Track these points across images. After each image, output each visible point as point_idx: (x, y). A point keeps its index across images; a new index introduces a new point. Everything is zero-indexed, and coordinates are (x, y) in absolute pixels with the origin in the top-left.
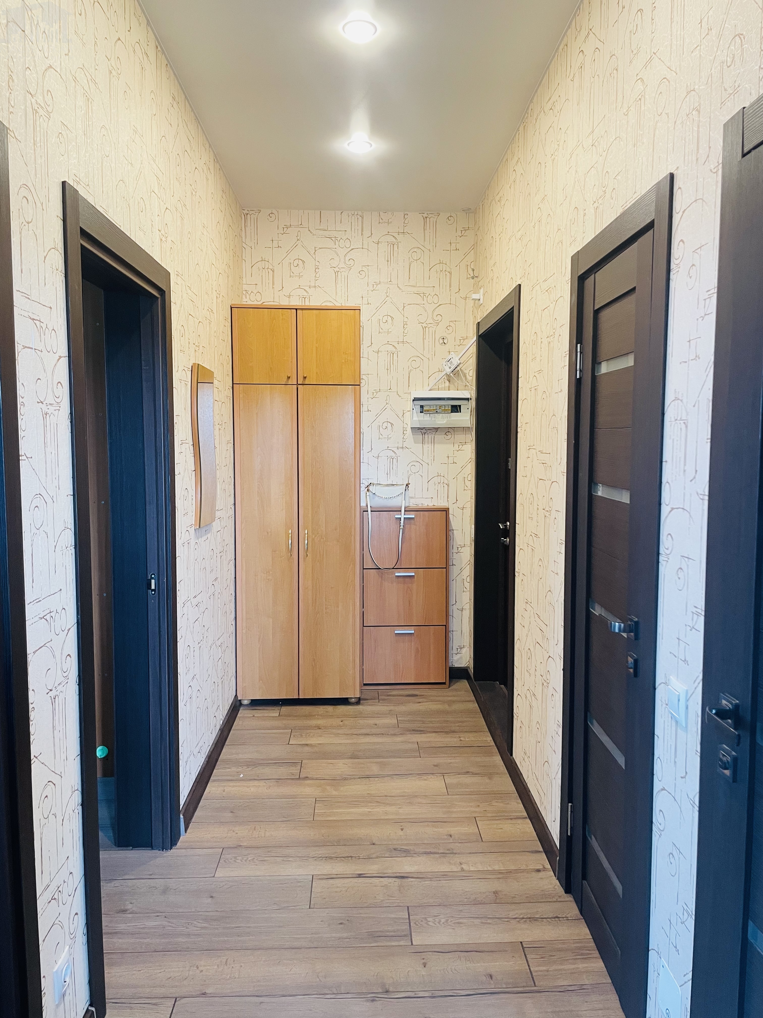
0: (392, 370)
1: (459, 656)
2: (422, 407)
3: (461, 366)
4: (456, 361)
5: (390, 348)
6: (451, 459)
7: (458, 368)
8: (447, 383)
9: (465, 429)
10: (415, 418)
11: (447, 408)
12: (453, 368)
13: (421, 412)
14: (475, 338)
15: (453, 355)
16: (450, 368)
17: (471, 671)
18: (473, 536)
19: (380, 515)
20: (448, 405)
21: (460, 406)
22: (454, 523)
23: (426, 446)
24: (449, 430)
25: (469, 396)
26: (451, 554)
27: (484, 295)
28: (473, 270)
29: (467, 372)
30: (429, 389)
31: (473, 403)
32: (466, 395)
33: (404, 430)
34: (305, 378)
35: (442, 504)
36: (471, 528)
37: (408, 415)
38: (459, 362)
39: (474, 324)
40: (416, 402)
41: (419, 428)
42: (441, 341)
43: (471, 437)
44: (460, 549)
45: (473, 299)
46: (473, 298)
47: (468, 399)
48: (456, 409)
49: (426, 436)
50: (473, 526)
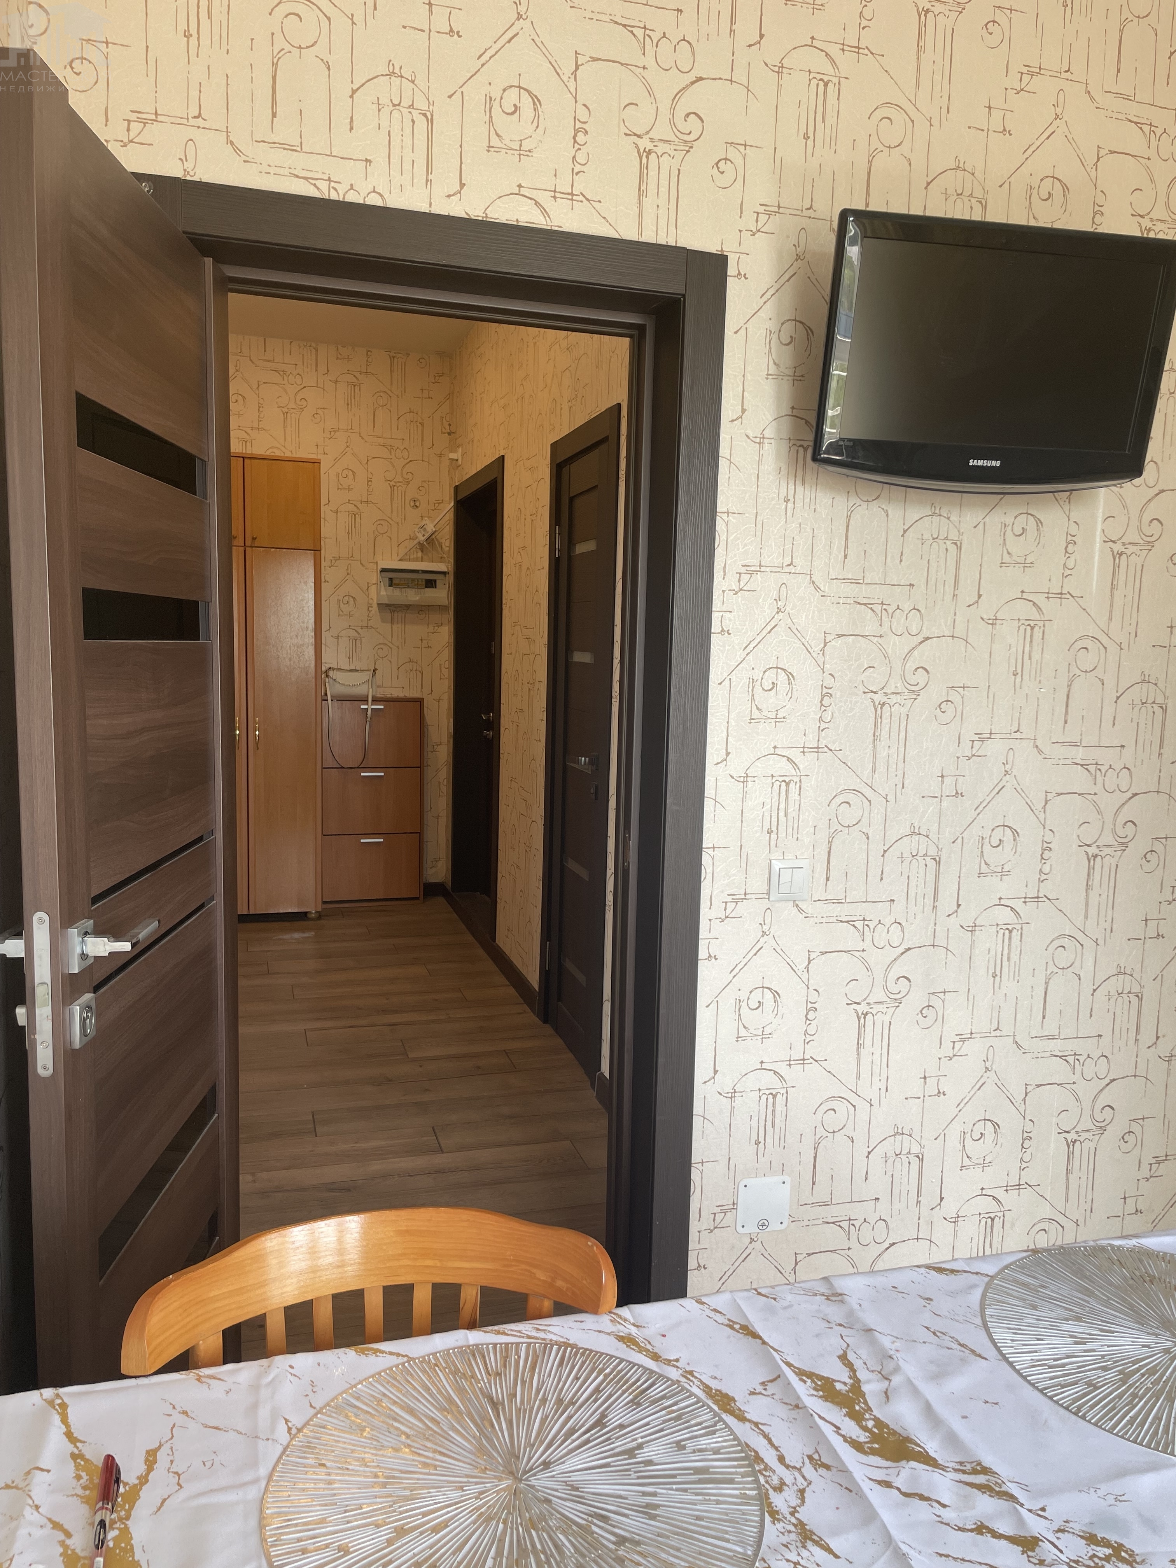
0: (354, 535)
1: (434, 870)
2: (391, 580)
3: (436, 534)
4: (430, 528)
5: (351, 507)
6: (425, 643)
7: (433, 537)
8: (420, 554)
9: (442, 609)
10: (383, 593)
11: (420, 583)
12: (427, 535)
13: (390, 586)
14: (452, 504)
15: (426, 521)
16: (424, 536)
17: (449, 885)
18: (451, 731)
19: (342, 704)
20: (422, 579)
21: (435, 581)
22: (430, 716)
23: (395, 627)
24: (423, 609)
25: (445, 569)
26: (425, 753)
27: (462, 455)
28: (450, 425)
29: (443, 541)
30: (399, 558)
31: (451, 578)
32: (442, 567)
33: (370, 606)
34: (254, 539)
35: (415, 694)
36: (449, 723)
37: (373, 589)
38: (434, 530)
39: (450, 487)
40: (384, 574)
41: (387, 605)
42: (412, 504)
43: (449, 616)
44: (435, 747)
45: (450, 459)
46: (450, 457)
47: (444, 573)
48: (431, 584)
49: (396, 615)
50: (452, 720)
